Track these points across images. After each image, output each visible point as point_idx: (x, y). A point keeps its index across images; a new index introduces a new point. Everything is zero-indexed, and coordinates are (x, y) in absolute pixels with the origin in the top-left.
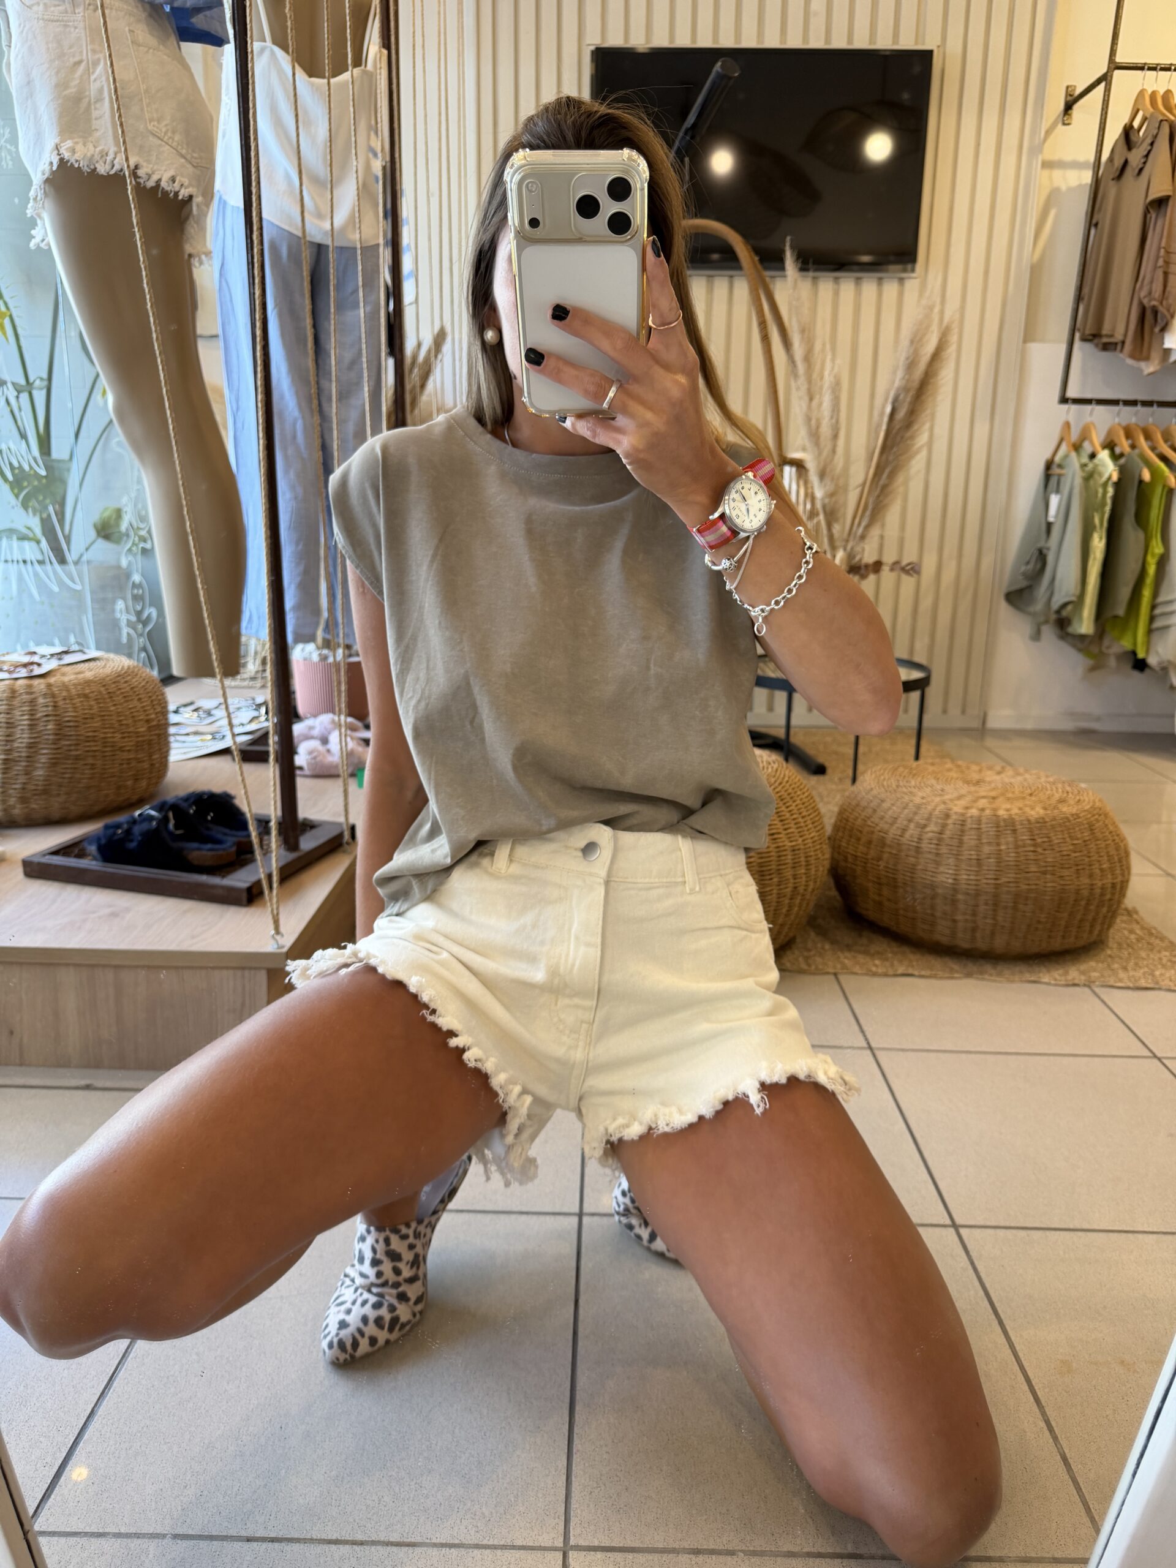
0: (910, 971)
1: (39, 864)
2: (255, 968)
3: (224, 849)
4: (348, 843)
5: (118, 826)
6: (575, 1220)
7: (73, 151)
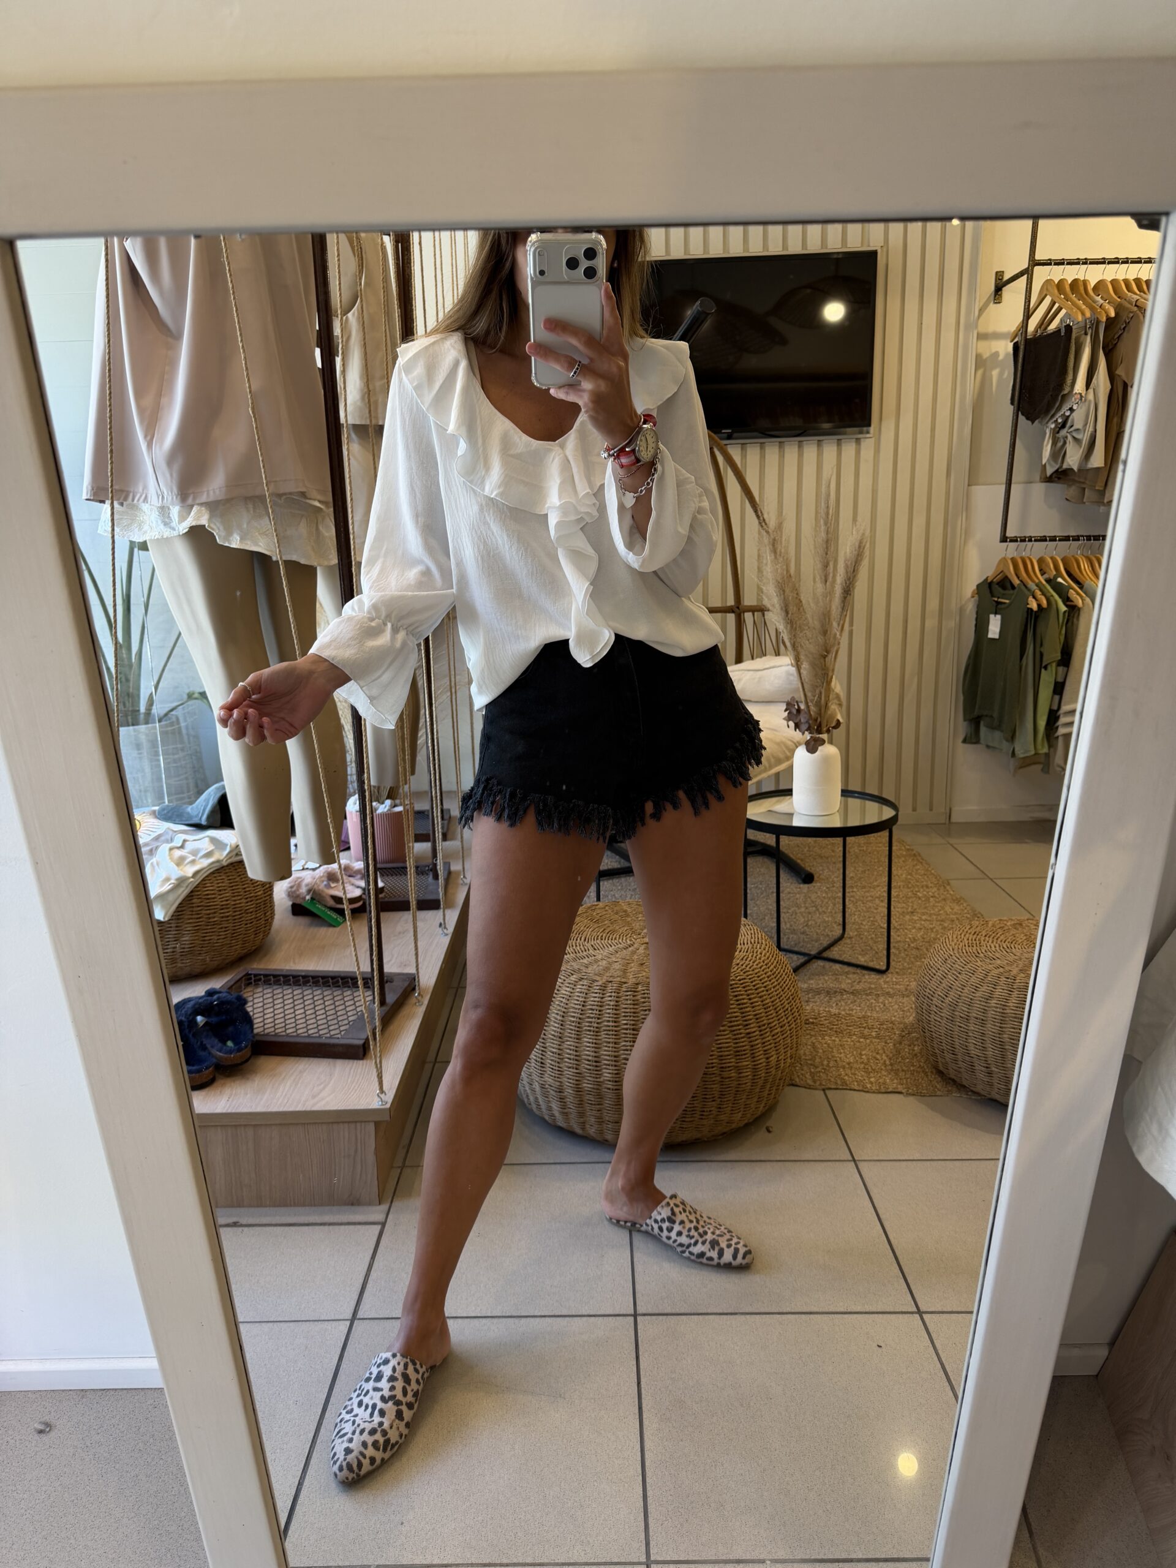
2: (365, 1122)
6: (632, 1319)
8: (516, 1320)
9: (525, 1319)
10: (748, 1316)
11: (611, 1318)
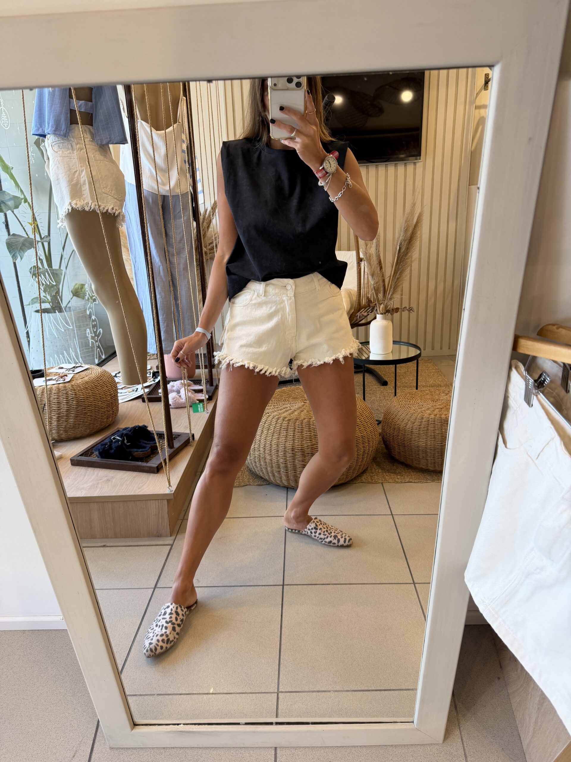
0: (411, 481)
1: (77, 460)
2: (163, 499)
3: (146, 451)
4: (191, 442)
5: (106, 444)
6: (282, 587)
7: (76, 204)
8: (229, 588)
9: (233, 587)
10: (335, 585)
11: (272, 587)
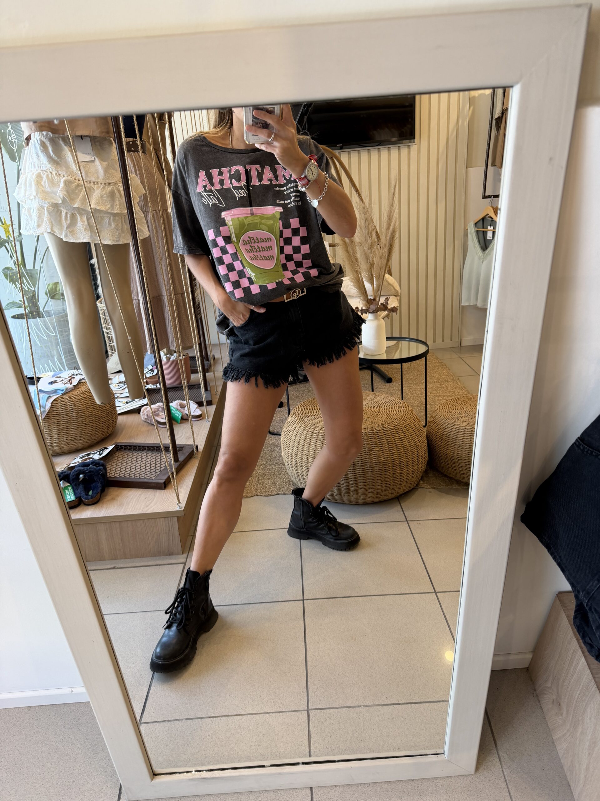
2: (172, 517)
4: (195, 454)
6: (302, 602)
11: (292, 602)
